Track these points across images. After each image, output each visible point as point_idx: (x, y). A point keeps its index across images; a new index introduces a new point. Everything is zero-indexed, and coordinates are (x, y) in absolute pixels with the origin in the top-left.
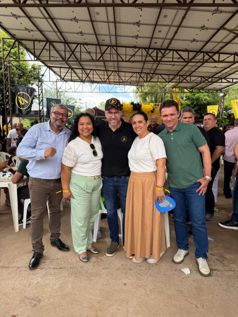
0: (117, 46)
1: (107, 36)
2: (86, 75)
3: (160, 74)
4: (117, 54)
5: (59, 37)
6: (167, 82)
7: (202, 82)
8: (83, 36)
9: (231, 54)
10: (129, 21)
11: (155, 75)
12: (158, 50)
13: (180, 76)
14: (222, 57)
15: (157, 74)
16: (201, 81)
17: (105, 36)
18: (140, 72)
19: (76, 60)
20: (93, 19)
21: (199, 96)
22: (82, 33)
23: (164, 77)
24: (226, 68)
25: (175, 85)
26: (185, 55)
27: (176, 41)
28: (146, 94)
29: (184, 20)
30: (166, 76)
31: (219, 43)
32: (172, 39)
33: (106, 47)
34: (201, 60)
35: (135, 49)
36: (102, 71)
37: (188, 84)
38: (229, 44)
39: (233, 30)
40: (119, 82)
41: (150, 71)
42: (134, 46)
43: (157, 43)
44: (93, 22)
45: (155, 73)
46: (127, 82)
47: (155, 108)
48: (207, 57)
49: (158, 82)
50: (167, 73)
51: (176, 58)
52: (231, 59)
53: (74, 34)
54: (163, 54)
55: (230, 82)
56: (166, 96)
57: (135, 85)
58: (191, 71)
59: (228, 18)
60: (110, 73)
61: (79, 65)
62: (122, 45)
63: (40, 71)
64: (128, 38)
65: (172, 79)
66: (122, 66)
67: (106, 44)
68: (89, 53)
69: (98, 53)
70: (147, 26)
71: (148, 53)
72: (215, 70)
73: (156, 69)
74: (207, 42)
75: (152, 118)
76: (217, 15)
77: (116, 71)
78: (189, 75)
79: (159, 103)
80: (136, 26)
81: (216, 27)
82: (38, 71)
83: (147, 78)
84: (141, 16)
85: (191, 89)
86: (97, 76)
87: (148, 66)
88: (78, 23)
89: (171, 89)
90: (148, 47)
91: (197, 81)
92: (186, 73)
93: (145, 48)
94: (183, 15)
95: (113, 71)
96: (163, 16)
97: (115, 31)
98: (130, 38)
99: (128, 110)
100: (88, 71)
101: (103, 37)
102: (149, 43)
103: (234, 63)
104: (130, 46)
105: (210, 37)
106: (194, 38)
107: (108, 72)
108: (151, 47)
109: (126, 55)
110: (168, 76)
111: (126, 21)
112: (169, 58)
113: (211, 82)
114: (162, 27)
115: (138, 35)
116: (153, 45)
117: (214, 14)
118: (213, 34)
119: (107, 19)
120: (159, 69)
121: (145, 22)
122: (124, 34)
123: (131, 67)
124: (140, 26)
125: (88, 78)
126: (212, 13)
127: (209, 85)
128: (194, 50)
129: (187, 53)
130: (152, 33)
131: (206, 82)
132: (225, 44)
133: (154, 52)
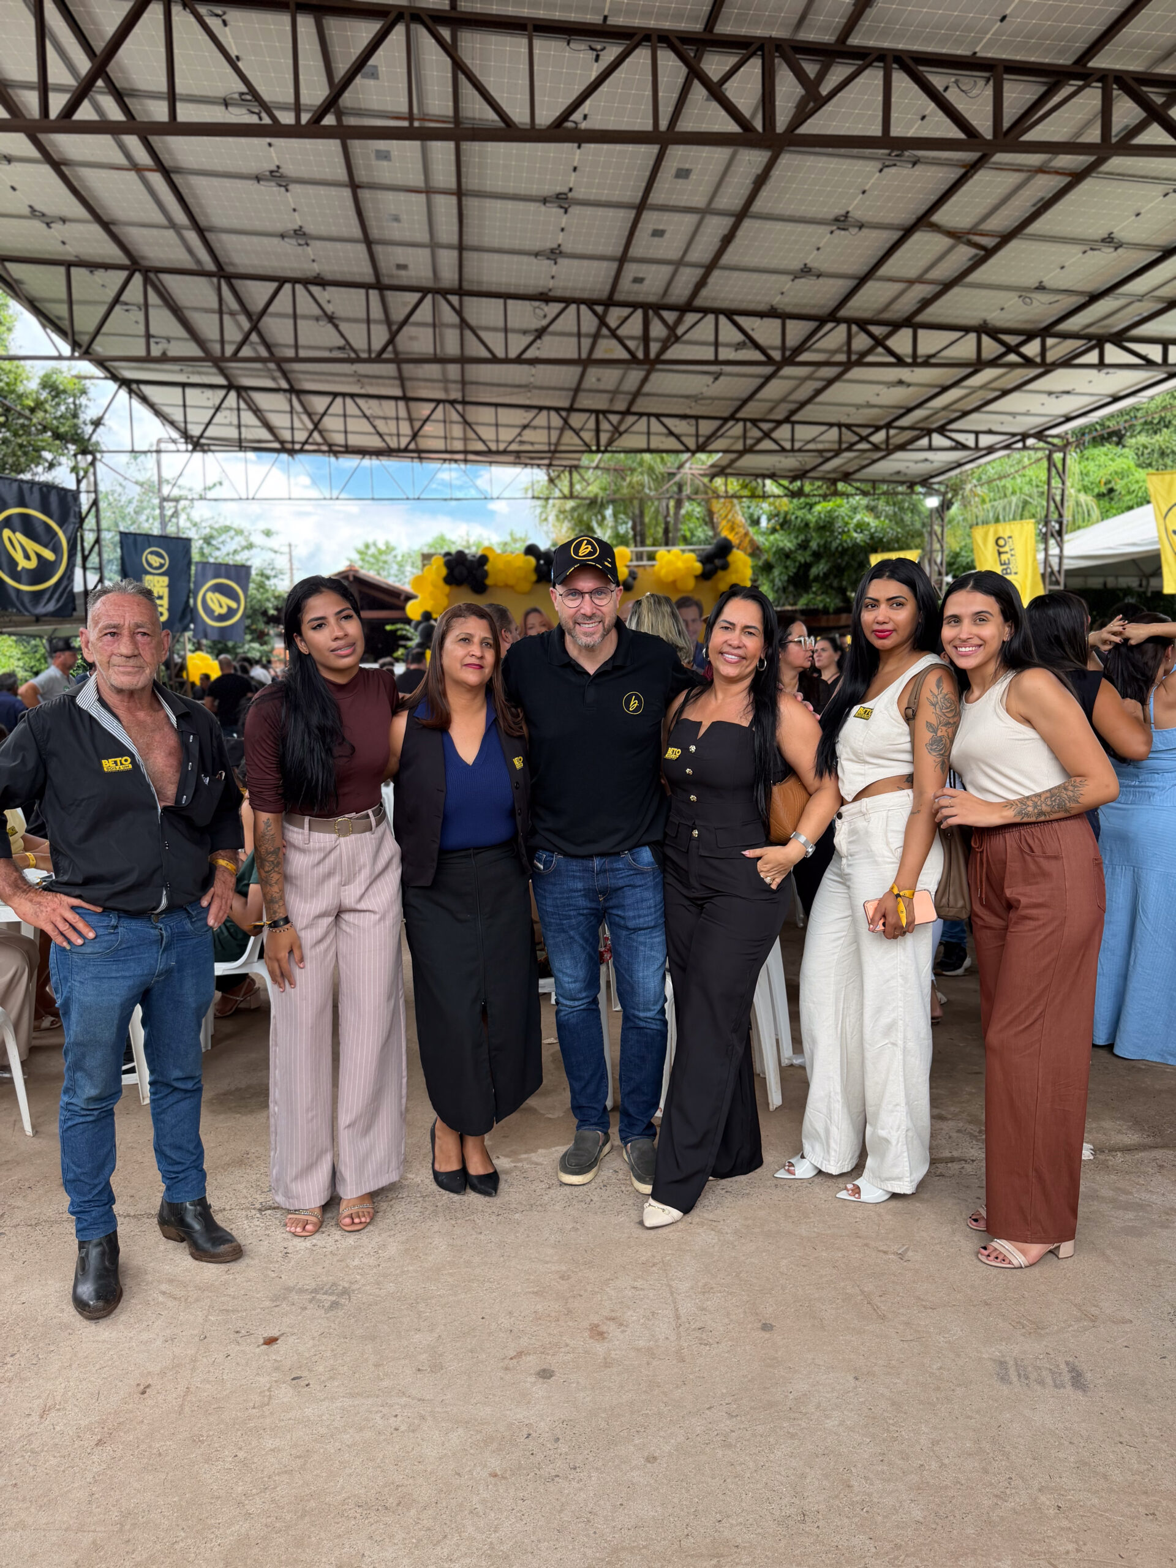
1: (420, 251)
2: (305, 418)
3: (657, 416)
4: (464, 324)
5: (190, 251)
6: (688, 450)
7: (844, 446)
8: (309, 249)
9: (966, 330)
10: (523, 189)
11: (635, 418)
12: (651, 312)
13: (749, 425)
14: (930, 342)
15: (641, 415)
16: (840, 442)
17: (410, 250)
18: (566, 404)
19: (264, 353)
20: (362, 176)
21: (830, 511)
22: (305, 234)
23: (675, 430)
24: (945, 389)
25: (724, 463)
26: (766, 332)
27: (727, 273)
28: (595, 505)
29: (764, 187)
30: (684, 423)
31: (911, 282)
32: (711, 266)
33: (414, 297)
34: (836, 352)
35: (543, 305)
36: (385, 403)
37: (783, 459)
38: (956, 290)
39: (968, 233)
40: (466, 452)
41: (611, 401)
42: (542, 294)
43: (646, 282)
44: (359, 191)
45: (634, 409)
46: (504, 452)
47: (640, 572)
48: (861, 342)
49: (649, 450)
50: (688, 412)
51: (727, 345)
52: (966, 348)
53: (265, 240)
54: (672, 329)
55: (964, 447)
56: (683, 511)
57: (539, 466)
58: (792, 402)
59: (944, 187)
60: (425, 409)
61: (278, 374)
62: (484, 288)
63: (83, 400)
64: (516, 258)
65: (710, 438)
66: (481, 380)
67: (414, 283)
68: (331, 319)
69: (377, 322)
70: (600, 211)
71: (602, 322)
72: (898, 396)
73: (637, 394)
74: (862, 280)
76: (899, 173)
77: (452, 402)
78: (787, 420)
79: (654, 545)
80: (554, 211)
81: (896, 222)
82: (71, 400)
83: (598, 431)
84: (575, 169)
85: (793, 479)
86: (364, 426)
87: (599, 380)
89: (706, 480)
90: (604, 295)
91: (822, 442)
92: (771, 410)
93: (590, 303)
94: (759, 171)
95: (438, 402)
96: (673, 171)
97: (456, 228)
98: (525, 259)
99: (511, 582)
101: (400, 255)
102: (610, 281)
103: (979, 364)
104: (521, 291)
105: (874, 261)
106: (807, 262)
107: (412, 404)
108: (618, 297)
109: (506, 330)
110: (693, 422)
111: (511, 188)
112: (697, 348)
113: (883, 446)
114: (666, 216)
115: (559, 246)
116: (627, 289)
117: (886, 170)
118: (888, 245)
119: (422, 177)
120: (654, 391)
121: (593, 194)
122: (496, 244)
123: (523, 382)
124: (570, 210)
125: (316, 435)
126: (880, 166)
127: (874, 461)
128: (805, 311)
129: (775, 324)
130: (623, 241)
131: (862, 446)
132: (937, 288)
133: (632, 320)
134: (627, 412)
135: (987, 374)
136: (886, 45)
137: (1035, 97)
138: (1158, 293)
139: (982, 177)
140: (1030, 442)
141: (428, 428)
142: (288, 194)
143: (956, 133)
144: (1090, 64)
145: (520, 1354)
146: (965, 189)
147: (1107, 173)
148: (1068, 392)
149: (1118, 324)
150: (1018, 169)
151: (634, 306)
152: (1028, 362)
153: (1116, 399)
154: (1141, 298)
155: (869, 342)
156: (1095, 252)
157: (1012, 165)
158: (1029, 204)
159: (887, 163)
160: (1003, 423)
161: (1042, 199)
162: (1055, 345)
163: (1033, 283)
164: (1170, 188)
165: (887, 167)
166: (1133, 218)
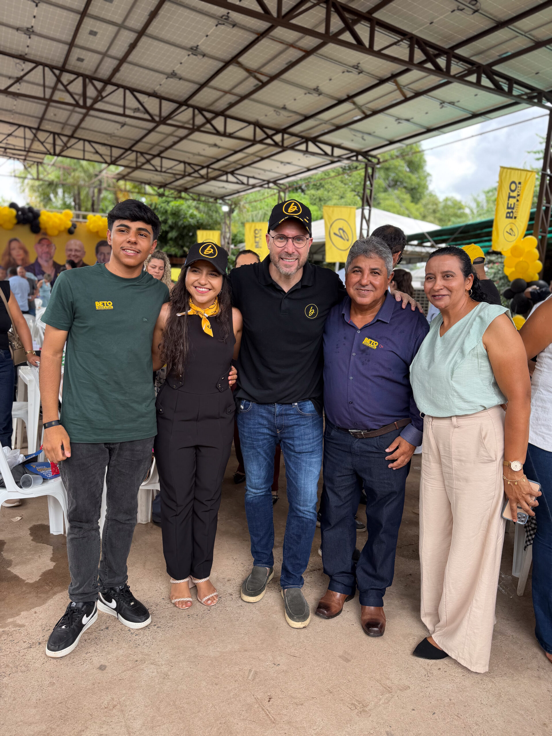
3: (90, 142)
6: (106, 162)
7: (187, 174)
9: (249, 123)
11: (76, 140)
12: (87, 80)
13: (139, 154)
14: (233, 126)
15: (80, 139)
16: (185, 171)
18: (36, 126)
21: (178, 206)
23: (100, 151)
24: (236, 152)
25: (125, 173)
26: (152, 104)
27: (131, 66)
28: (52, 185)
29: (154, 20)
30: (104, 148)
31: (226, 92)
32: (123, 60)
34: (187, 123)
37: (155, 176)
38: (246, 101)
41: (63, 128)
42: (21, 55)
43: (85, 62)
45: (76, 135)
47: (78, 225)
48: (199, 120)
49: (84, 159)
50: (107, 142)
51: (130, 109)
54: (100, 93)
55: (243, 183)
56: (102, 196)
57: (18, 159)
58: (162, 146)
59: (246, 43)
65: (118, 158)
70: (59, 11)
71: (59, 80)
72: (213, 152)
73: (77, 127)
74: (203, 86)
75: (70, 247)
76: (227, 30)
78: (159, 155)
79: (86, 211)
80: (28, 3)
81: (222, 57)
83: (54, 144)
85: (160, 187)
87: (55, 115)
89: (114, 181)
90: (60, 64)
91: (175, 170)
92: (151, 149)
93: (52, 68)
94: (153, 9)
98: (10, 30)
102: (64, 56)
103: (254, 142)
104: (8, 50)
105: (208, 76)
106: (175, 69)
108: (68, 67)
110: (109, 148)
113: (205, 177)
114: (98, 23)
115: (32, 27)
116: (73, 63)
117: (219, 26)
118: (216, 69)
120: (87, 127)
123: (9, 109)
124: (39, 5)
126: (216, 22)
127: (200, 184)
128: (172, 97)
129: (156, 101)
130: (72, 34)
131: (196, 175)
132: (237, 98)
133: (75, 83)
134: (71, 137)
135: (258, 147)
138: (334, 121)
139: (265, 42)
140: (271, 185)
146: (256, 46)
147: (321, 55)
148: (289, 163)
149: (314, 133)
150: (282, 41)
152: (276, 144)
153: (309, 170)
154: (326, 122)
155: (203, 120)
156: (310, 95)
157: (279, 39)
158: (284, 63)
159: (220, 22)
160: (259, 174)
161: (290, 61)
162: (288, 138)
163: (281, 105)
164: (345, 69)
165: (220, 24)
166: (328, 81)
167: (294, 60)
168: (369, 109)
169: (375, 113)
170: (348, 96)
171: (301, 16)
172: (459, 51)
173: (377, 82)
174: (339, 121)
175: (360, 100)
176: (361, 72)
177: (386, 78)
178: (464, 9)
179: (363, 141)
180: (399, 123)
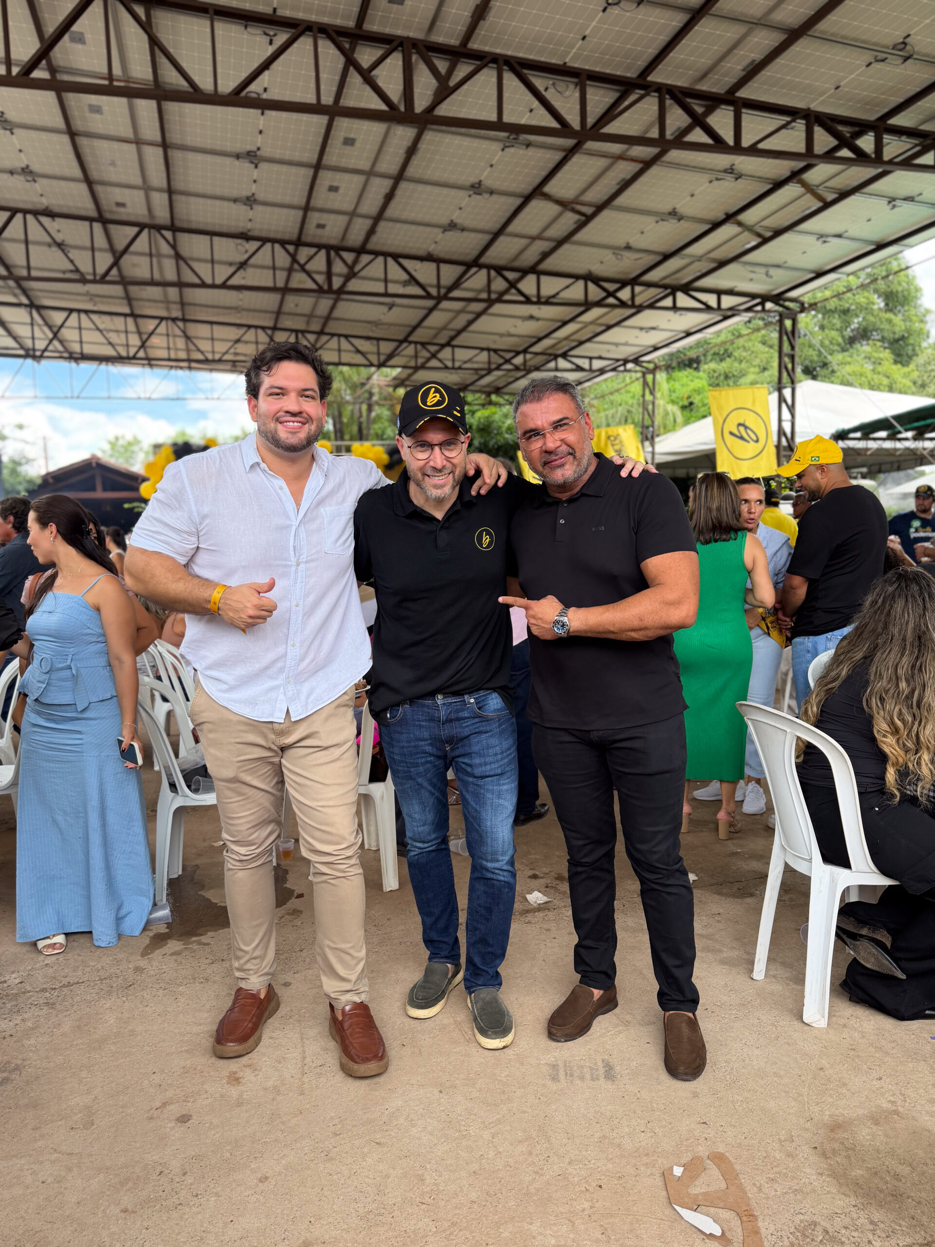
0: (174, 228)
1: (135, 192)
2: (46, 329)
3: (346, 337)
4: (178, 256)
6: (371, 365)
7: (493, 366)
8: (37, 185)
9: (576, 277)
10: (219, 146)
11: (328, 337)
12: (332, 253)
13: (419, 347)
14: (550, 285)
15: (333, 335)
16: (489, 363)
17: (127, 191)
18: (271, 324)
19: (3, 272)
20: (78, 125)
21: (487, 417)
22: (31, 172)
23: (360, 348)
24: (565, 323)
25: (404, 376)
26: (425, 272)
27: (391, 224)
29: (414, 157)
30: (368, 343)
31: (533, 239)
32: (378, 218)
33: (133, 231)
34: (480, 291)
35: (243, 242)
36: (115, 318)
38: (566, 247)
40: (189, 360)
41: (308, 323)
42: (242, 233)
43: (328, 228)
44: (77, 138)
45: (327, 330)
46: (220, 361)
48: (499, 284)
49: (339, 363)
50: (371, 334)
51: (396, 282)
52: (576, 292)
54: (351, 267)
55: (579, 369)
56: (373, 414)
58: (452, 330)
59: (551, 166)
60: (151, 325)
61: (18, 291)
62: (194, 226)
64: (218, 203)
65: (390, 356)
66: (198, 301)
67: (132, 219)
68: (60, 245)
69: (101, 250)
70: (285, 168)
71: (294, 258)
72: (530, 328)
73: (328, 318)
74: (497, 234)
76: (516, 153)
77: (174, 320)
78: (448, 344)
79: (350, 440)
80: (246, 166)
81: (518, 191)
84: (261, 132)
86: (97, 337)
87: (297, 305)
88: (12, 133)
89: (391, 390)
90: (294, 237)
91: (476, 362)
92: (435, 335)
93: (283, 243)
94: (410, 144)
95: (162, 319)
96: (341, 140)
97: (164, 175)
98: (225, 204)
100: (58, 318)
101: (119, 194)
102: (298, 225)
103: (587, 305)
104: (225, 230)
105: (503, 220)
106: (453, 218)
107: (140, 320)
108: (305, 238)
109: (213, 262)
110: (375, 342)
111: (208, 144)
112: (372, 283)
113: (522, 367)
114: (339, 175)
115: (253, 194)
116: (311, 233)
117: (507, 150)
118: (513, 208)
119: (131, 130)
120: (341, 316)
121: (278, 154)
122: (200, 189)
123: (234, 305)
124: (260, 165)
125: (56, 343)
126: (501, 145)
127: (517, 379)
128: (455, 257)
129: (432, 266)
130: (306, 194)
131: (507, 366)
132: (552, 244)
133: (317, 258)
134: (321, 333)
135: (595, 312)
136: (498, 51)
137: (612, 101)
138: (712, 255)
139: (577, 160)
140: (630, 366)
141: (155, 341)
142: (14, 137)
143: (554, 124)
144: (649, 78)
145: (164, 1104)
146: (566, 168)
147: (668, 162)
148: (654, 328)
149: (685, 278)
150: (604, 155)
151: (319, 247)
152: (623, 304)
153: (688, 334)
154: (700, 259)
155: (504, 284)
156: (665, 223)
157: (600, 151)
158: (614, 183)
159: (507, 144)
160: (609, 351)
161: (624, 179)
162: (641, 293)
163: (622, 243)
164: (713, 177)
165: (508, 147)
166: (689, 198)
167: (628, 177)
168: (767, 228)
169: (778, 233)
170: (727, 214)
171: (626, 114)
172: (894, 121)
173: (769, 186)
174: (720, 254)
175: (750, 216)
176: (739, 177)
177: (783, 178)
178: (886, 59)
179: (768, 280)
180: (825, 242)
